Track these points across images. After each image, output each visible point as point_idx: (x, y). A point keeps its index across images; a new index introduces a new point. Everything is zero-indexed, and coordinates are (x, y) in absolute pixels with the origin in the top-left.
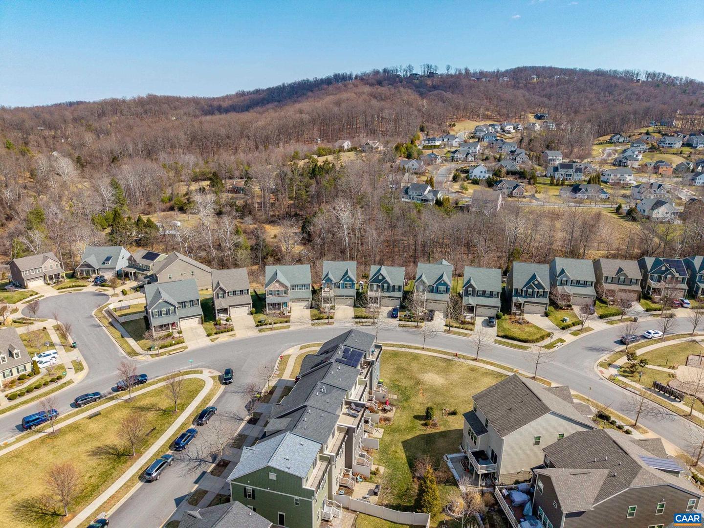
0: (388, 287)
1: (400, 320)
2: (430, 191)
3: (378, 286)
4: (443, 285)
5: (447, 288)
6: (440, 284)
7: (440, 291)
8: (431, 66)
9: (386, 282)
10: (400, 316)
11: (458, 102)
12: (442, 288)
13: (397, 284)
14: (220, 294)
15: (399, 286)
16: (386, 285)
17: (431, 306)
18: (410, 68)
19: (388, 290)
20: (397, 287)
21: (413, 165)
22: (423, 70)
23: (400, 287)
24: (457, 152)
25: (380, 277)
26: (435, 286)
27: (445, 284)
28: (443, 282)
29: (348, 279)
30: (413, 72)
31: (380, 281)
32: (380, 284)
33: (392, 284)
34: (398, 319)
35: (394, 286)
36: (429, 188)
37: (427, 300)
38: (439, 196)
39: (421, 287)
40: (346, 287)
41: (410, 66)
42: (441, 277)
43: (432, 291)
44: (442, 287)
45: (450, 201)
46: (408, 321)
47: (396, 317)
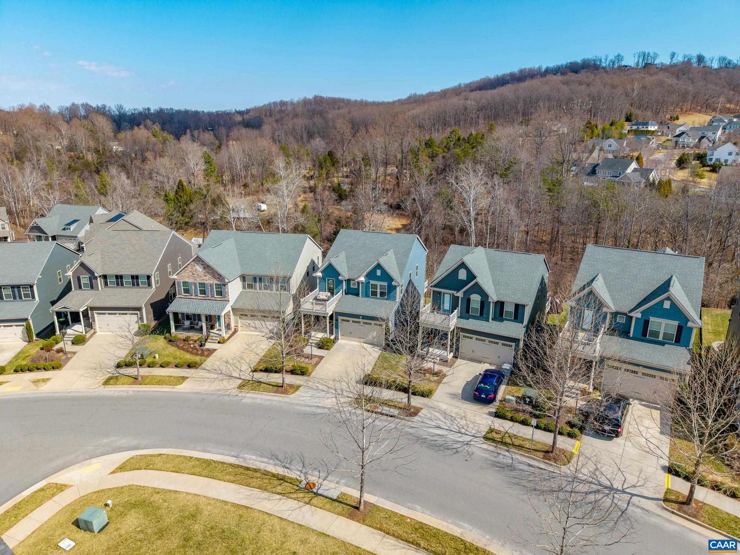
0: (484, 304)
1: (498, 415)
2: (635, 170)
3: (455, 300)
4: (666, 314)
5: (680, 329)
6: (658, 311)
7: (656, 334)
8: (649, 54)
9: (478, 289)
10: (504, 400)
11: (685, 89)
12: (663, 326)
13: (511, 299)
14: (85, 280)
15: (517, 306)
16: (476, 298)
17: (620, 382)
18: (619, 58)
19: (482, 314)
20: (509, 308)
21: (610, 146)
22: (636, 60)
23: (519, 308)
24: (684, 135)
25: (462, 275)
26: (637, 314)
27: (676, 312)
28: (667, 305)
29: (379, 273)
30: (623, 63)
31: (459, 285)
32: (460, 294)
33: (494, 297)
34: (492, 408)
35: (500, 305)
36: (634, 165)
37: (602, 360)
38: (651, 177)
39: (588, 314)
40: (374, 294)
41: (619, 55)
42: (665, 287)
43: (622, 330)
44: (664, 322)
45: (673, 185)
46: (524, 423)
47: (489, 401)
